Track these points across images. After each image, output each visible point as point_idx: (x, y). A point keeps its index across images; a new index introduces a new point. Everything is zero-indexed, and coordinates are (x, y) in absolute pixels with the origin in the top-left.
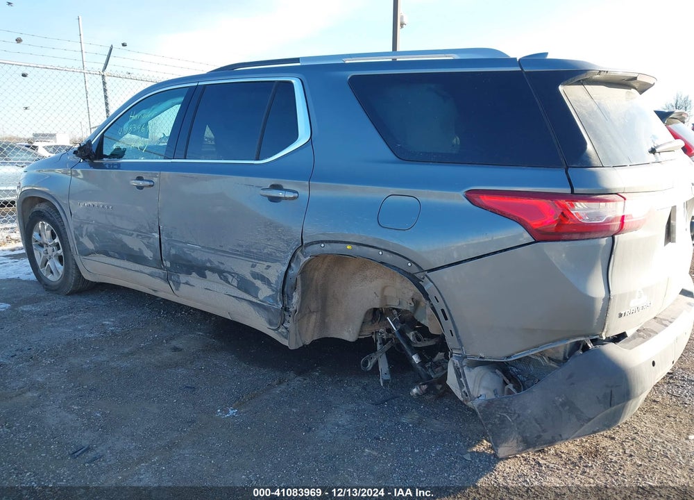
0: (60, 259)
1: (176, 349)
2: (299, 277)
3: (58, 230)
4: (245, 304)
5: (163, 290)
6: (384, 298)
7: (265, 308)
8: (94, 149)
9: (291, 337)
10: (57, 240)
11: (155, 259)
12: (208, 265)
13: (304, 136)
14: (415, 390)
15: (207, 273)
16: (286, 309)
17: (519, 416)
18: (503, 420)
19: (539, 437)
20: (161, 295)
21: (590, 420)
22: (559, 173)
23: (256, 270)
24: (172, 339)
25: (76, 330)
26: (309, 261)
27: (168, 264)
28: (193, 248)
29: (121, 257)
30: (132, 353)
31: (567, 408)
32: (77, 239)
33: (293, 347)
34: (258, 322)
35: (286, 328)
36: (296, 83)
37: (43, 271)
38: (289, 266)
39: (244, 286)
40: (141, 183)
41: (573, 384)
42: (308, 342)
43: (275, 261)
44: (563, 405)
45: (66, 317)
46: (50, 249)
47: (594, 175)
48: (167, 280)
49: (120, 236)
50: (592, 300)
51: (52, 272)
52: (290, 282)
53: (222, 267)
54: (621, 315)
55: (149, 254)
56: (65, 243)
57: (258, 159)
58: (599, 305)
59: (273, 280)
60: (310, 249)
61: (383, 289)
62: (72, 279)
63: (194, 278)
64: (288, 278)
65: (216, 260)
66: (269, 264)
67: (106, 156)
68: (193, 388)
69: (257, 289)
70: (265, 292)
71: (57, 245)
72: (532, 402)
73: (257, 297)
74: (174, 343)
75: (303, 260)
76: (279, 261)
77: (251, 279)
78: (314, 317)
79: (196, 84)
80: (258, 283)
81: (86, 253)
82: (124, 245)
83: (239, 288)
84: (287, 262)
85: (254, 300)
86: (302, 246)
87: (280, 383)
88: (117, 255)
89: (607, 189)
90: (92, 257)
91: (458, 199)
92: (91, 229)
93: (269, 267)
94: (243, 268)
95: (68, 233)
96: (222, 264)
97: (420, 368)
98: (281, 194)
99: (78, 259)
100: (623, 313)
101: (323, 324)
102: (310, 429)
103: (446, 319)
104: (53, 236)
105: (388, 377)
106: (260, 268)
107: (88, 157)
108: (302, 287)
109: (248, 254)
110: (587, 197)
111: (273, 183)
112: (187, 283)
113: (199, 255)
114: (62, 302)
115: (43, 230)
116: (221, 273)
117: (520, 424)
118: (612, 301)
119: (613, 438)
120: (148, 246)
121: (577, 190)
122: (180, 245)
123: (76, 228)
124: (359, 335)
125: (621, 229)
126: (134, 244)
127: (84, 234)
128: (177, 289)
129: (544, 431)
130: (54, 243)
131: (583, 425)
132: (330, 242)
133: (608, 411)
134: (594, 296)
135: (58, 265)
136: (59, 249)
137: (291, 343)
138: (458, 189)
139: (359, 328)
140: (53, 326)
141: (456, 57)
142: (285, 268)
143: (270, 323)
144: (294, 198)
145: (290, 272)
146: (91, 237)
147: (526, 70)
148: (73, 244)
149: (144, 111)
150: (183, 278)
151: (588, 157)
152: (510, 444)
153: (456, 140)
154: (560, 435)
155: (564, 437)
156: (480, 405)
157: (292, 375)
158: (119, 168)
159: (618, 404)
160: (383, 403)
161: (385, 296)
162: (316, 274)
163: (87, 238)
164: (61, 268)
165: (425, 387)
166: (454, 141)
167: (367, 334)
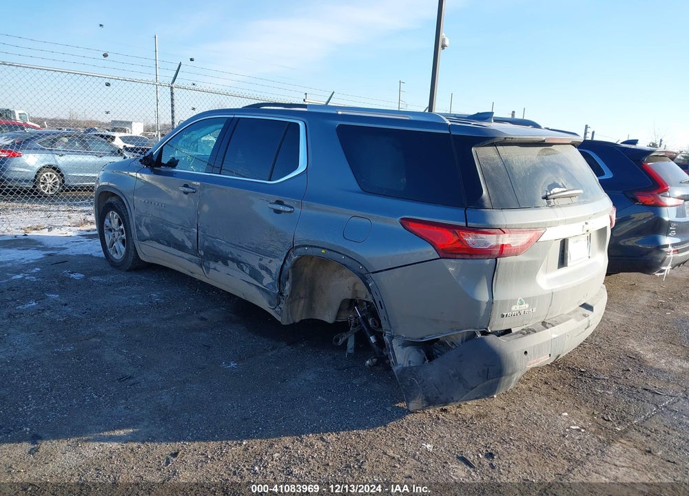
0: (123, 242)
1: (202, 319)
2: (290, 271)
3: (124, 220)
4: (254, 288)
5: (198, 273)
6: (355, 292)
7: (268, 293)
8: (155, 159)
9: (283, 315)
10: (122, 227)
11: (193, 247)
12: (230, 256)
13: (302, 167)
14: (368, 362)
15: (229, 262)
16: (281, 294)
17: (423, 381)
18: (412, 383)
19: (437, 398)
20: (196, 276)
21: (472, 388)
22: (461, 212)
23: (263, 263)
24: (201, 311)
25: (131, 298)
26: (298, 259)
27: (202, 253)
28: (220, 243)
29: (169, 245)
30: (170, 319)
31: (457, 378)
32: (137, 227)
33: (284, 323)
34: (262, 302)
35: (281, 308)
36: (301, 125)
37: (110, 251)
38: (284, 262)
39: (255, 274)
40: (186, 189)
41: (461, 361)
42: (297, 320)
43: (276, 257)
44: (454, 375)
45: (123, 288)
46: (116, 233)
47: (484, 215)
48: (201, 265)
49: (169, 228)
50: (478, 303)
51: (117, 252)
52: (285, 273)
53: (239, 259)
54: (503, 316)
55: (189, 244)
56: (128, 230)
57: (270, 180)
58: (484, 307)
59: (273, 272)
60: (299, 250)
61: (355, 285)
62: (131, 259)
63: (219, 265)
64: (284, 270)
65: (235, 252)
66: (272, 259)
67: (164, 165)
68: (209, 347)
69: (263, 277)
70: (268, 280)
71: (122, 231)
72: (433, 371)
73: (262, 284)
74: (202, 314)
75: (294, 258)
76: (278, 257)
77: (259, 269)
78: (302, 302)
79: (232, 116)
80: (263, 273)
81: (143, 239)
82: (171, 236)
83: (250, 276)
84: (283, 258)
85: (260, 285)
86: (293, 248)
87: (273, 349)
88: (166, 243)
89: (491, 225)
90: (147, 243)
91: (395, 223)
92: (148, 221)
93: (271, 261)
94: (253, 260)
95: (131, 222)
96: (240, 256)
97: (375, 346)
98: (281, 208)
99: (137, 243)
100: (505, 314)
101: (310, 307)
102: (285, 380)
103: (382, 308)
104: (120, 224)
105: (352, 351)
106: (265, 261)
107: (150, 165)
108: (292, 278)
109: (257, 251)
110: (476, 230)
111: (278, 199)
112: (215, 269)
113: (225, 248)
114: (123, 277)
115: (113, 219)
116: (238, 263)
117: (424, 387)
118: (494, 305)
119: (504, 409)
120: (189, 238)
121: (470, 224)
122: (212, 239)
123: (136, 218)
124: (337, 319)
125: (501, 254)
126: (179, 235)
127: (143, 224)
128: (208, 273)
129: (441, 394)
130: (120, 229)
131: (467, 392)
132: (312, 246)
133: (486, 383)
134: (479, 300)
135: (122, 247)
136: (123, 234)
137: (283, 320)
138: (396, 216)
139: (336, 313)
140: (114, 294)
141: (411, 118)
142: (281, 263)
143: (270, 304)
144: (291, 212)
145: (285, 266)
146: (147, 227)
147: (452, 133)
148: (134, 231)
149: (193, 132)
150: (212, 265)
151: (482, 201)
152: (417, 401)
153: (404, 180)
154: (452, 398)
155: (455, 399)
156: (397, 371)
157: (284, 344)
158: (172, 176)
159: (492, 379)
160: (344, 370)
161: (356, 291)
162: (306, 269)
163: (145, 228)
164: (123, 249)
165: (375, 360)
166: (402, 180)
167: (343, 318)
